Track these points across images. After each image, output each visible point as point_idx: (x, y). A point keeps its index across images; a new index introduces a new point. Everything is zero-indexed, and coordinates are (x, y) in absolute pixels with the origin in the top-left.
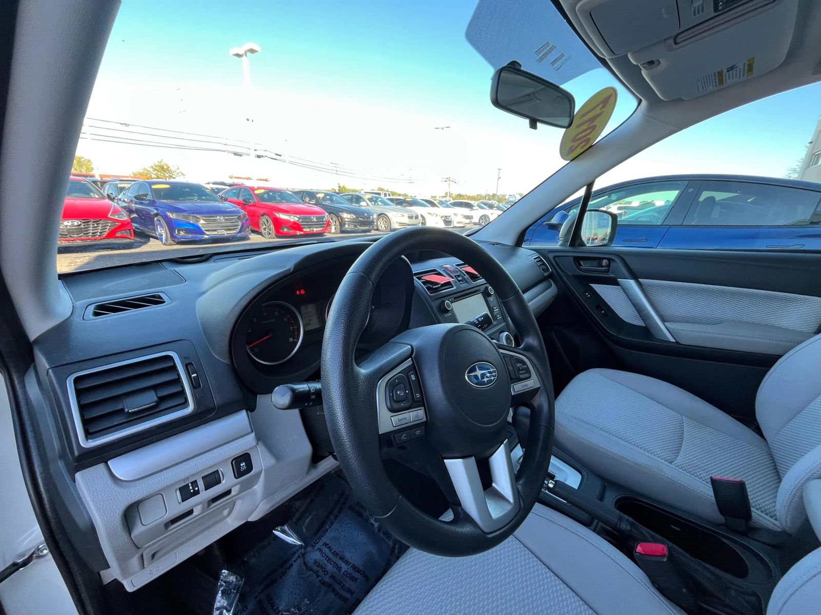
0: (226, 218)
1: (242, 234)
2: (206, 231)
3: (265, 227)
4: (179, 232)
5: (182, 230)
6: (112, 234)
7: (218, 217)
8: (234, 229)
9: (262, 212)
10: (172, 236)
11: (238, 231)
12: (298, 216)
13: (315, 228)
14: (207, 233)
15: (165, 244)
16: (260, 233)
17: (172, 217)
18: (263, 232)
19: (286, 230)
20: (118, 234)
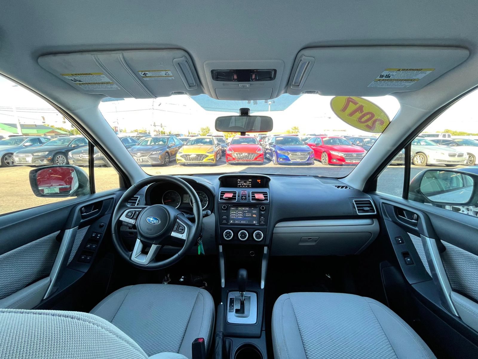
0: (302, 153)
1: (309, 162)
2: (291, 159)
3: (324, 158)
4: (280, 159)
5: (281, 159)
6: (256, 159)
7: (298, 153)
8: (304, 159)
9: (323, 150)
10: (277, 161)
11: (306, 160)
12: (344, 153)
13: (354, 160)
14: (291, 160)
15: (274, 164)
16: (321, 162)
17: (278, 152)
18: (322, 160)
19: (335, 161)
20: (258, 159)
